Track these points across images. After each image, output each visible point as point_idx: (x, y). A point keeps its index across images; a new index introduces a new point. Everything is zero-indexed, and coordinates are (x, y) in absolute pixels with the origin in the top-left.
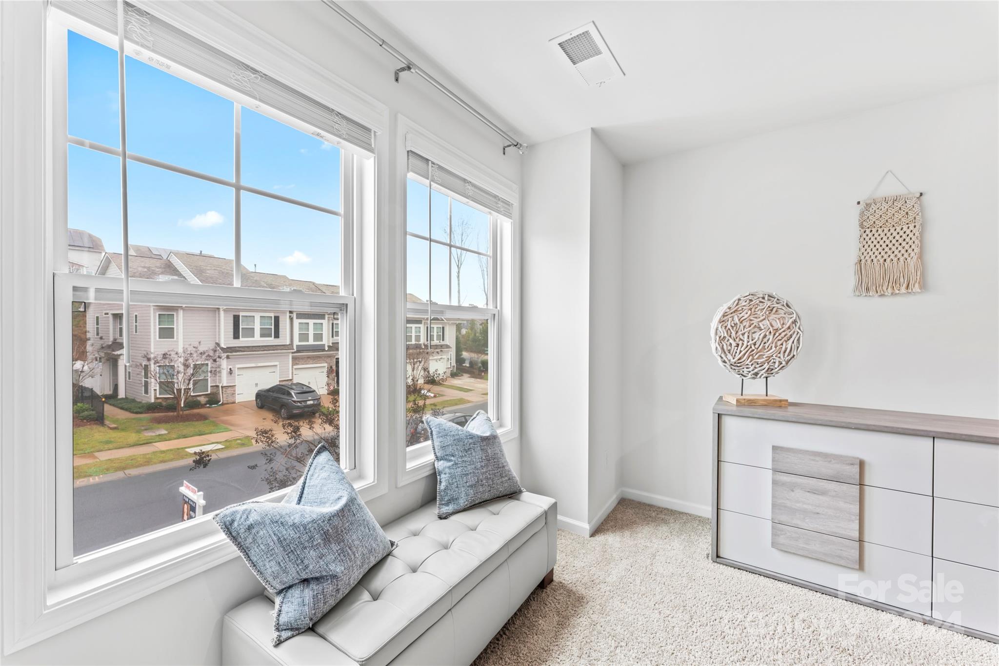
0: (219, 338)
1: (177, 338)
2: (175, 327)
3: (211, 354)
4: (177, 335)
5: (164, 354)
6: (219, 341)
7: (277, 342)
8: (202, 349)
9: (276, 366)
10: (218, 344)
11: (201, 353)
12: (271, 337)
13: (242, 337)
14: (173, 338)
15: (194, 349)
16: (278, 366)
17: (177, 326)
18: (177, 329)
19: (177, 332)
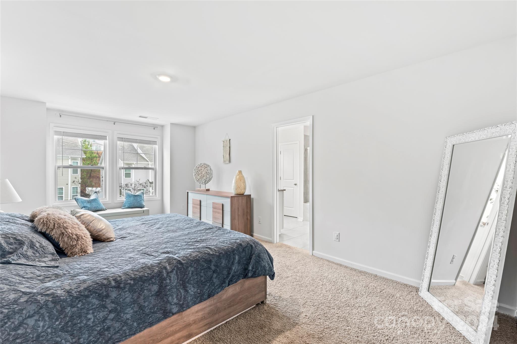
0: (149, 177)
1: (132, 178)
2: (131, 172)
3: (144, 184)
4: (132, 176)
5: (126, 185)
6: (149, 179)
8: (141, 182)
10: (148, 180)
11: (140, 184)
14: (130, 177)
15: (138, 182)
17: (132, 172)
18: (132, 174)
19: (132, 175)
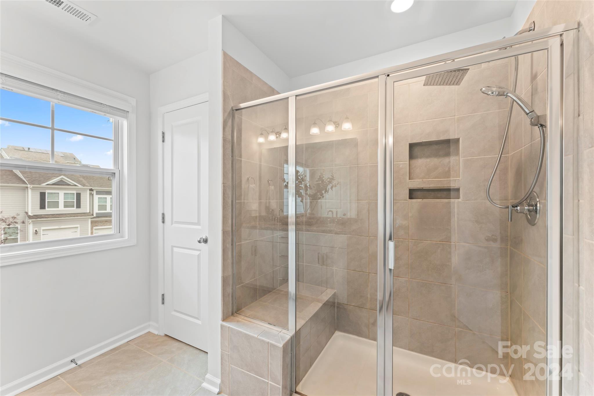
0: (28, 209)
7: (79, 211)
9: (77, 227)
10: (26, 213)
12: (74, 207)
13: (48, 208)
16: (79, 228)
